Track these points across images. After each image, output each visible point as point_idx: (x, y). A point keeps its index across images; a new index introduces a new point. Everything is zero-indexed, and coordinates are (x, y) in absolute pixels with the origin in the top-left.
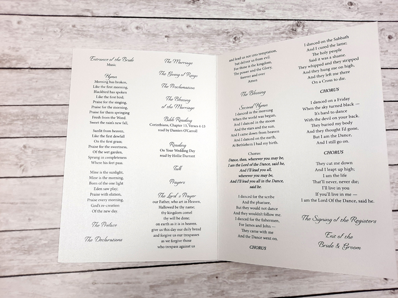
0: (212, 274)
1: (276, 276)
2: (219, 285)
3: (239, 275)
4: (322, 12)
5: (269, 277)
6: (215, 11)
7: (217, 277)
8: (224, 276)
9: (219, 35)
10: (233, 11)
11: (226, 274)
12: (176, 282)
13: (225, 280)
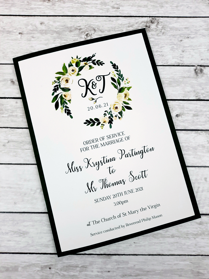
0: (46, 264)
1: (109, 272)
2: (51, 275)
3: (71, 268)
4: (179, 8)
5: (102, 272)
6: (69, 8)
7: (50, 268)
8: (57, 268)
9: (71, 31)
10: (87, 8)
11: (60, 266)
12: (11, 269)
13: (58, 271)
